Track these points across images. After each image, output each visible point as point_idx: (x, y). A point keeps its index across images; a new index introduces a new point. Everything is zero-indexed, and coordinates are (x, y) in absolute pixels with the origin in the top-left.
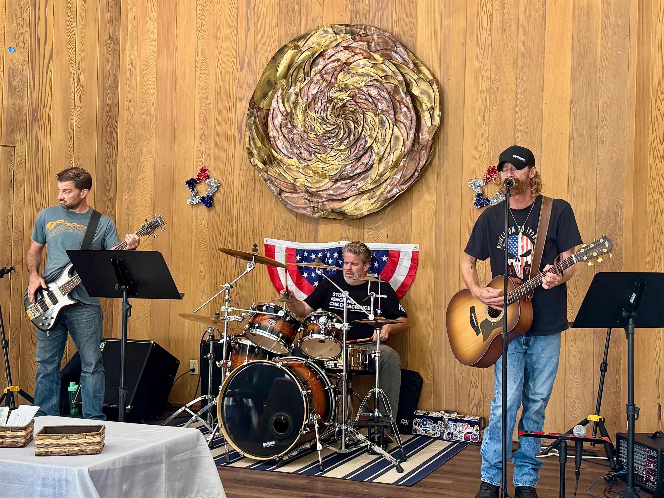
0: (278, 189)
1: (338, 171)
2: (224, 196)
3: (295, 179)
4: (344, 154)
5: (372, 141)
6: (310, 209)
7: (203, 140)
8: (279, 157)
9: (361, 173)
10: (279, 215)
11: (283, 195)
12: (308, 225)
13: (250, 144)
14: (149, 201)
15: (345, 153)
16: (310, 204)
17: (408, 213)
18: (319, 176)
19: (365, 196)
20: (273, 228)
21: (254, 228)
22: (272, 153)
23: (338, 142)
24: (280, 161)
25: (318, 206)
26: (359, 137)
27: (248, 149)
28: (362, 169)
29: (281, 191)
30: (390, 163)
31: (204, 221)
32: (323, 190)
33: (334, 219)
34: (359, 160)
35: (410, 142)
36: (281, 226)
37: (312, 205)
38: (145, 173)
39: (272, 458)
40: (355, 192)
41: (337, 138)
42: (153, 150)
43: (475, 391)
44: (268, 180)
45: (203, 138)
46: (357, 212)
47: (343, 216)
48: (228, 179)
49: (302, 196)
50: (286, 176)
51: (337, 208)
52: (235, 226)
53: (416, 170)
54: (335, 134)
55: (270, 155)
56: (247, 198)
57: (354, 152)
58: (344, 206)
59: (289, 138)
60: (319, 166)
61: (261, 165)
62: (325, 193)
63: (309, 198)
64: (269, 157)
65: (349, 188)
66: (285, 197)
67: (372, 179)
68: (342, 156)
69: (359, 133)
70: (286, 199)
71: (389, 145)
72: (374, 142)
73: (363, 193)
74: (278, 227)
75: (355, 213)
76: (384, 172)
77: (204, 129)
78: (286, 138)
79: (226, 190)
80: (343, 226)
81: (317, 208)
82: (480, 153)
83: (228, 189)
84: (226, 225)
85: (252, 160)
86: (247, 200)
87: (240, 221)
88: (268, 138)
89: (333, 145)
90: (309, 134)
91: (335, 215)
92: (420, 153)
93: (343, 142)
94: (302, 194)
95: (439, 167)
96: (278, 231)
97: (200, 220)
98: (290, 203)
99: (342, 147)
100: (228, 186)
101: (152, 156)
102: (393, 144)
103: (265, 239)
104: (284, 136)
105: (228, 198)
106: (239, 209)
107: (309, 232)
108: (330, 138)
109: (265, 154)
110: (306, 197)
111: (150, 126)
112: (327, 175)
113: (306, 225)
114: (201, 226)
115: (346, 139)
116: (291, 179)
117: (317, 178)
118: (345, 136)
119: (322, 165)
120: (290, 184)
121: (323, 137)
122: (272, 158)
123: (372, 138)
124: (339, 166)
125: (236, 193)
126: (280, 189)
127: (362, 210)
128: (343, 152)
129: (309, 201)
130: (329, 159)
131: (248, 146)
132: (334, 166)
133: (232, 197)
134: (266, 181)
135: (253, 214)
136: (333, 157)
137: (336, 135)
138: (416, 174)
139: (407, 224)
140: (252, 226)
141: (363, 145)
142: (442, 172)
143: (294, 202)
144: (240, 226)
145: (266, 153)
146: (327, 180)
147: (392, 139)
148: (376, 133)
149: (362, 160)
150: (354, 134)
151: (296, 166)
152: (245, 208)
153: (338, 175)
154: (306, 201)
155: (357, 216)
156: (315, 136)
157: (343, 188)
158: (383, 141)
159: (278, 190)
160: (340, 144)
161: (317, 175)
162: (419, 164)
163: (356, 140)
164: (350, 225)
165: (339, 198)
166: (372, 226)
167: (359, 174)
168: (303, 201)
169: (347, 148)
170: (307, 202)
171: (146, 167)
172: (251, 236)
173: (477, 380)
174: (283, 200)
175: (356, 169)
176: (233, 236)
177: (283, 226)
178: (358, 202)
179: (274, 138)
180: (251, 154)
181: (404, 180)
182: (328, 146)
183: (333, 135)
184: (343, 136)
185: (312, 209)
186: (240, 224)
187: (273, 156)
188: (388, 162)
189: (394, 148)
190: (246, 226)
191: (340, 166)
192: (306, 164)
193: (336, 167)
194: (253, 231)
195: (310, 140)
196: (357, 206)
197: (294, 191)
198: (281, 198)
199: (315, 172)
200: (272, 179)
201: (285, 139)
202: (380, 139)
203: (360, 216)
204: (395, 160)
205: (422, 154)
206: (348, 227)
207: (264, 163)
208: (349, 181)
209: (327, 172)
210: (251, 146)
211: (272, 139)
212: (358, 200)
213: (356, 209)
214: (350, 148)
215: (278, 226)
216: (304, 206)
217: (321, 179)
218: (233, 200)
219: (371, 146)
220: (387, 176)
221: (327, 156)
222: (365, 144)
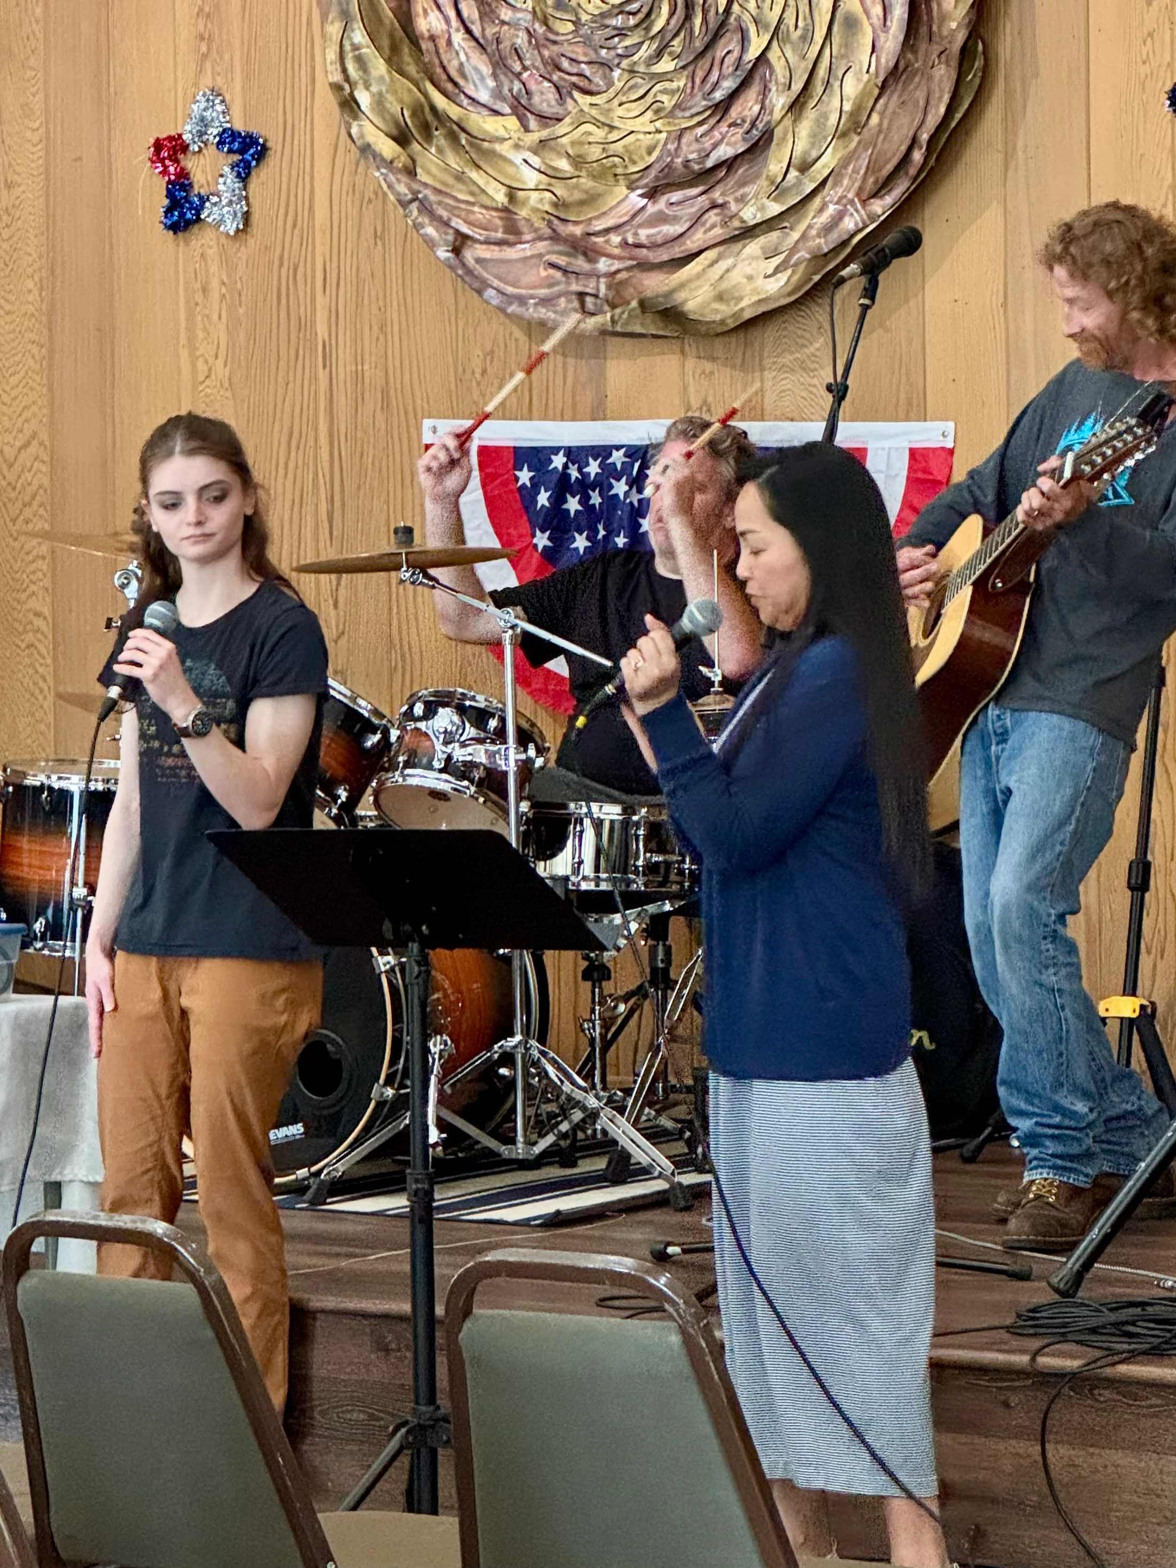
0: (451, 231)
1: (655, 154)
2: (281, 265)
3: (512, 193)
4: (672, 92)
5: (767, 37)
6: (569, 301)
7: (205, 56)
8: (454, 111)
9: (736, 157)
10: (471, 331)
11: (469, 255)
12: (571, 361)
13: (344, 70)
14: (30, 298)
15: (674, 85)
16: (568, 284)
17: (912, 303)
18: (594, 177)
19: (753, 247)
20: (452, 379)
21: (387, 383)
22: (426, 95)
23: (654, 46)
24: (455, 127)
25: (598, 289)
26: (723, 24)
27: (337, 88)
28: (736, 143)
29: (460, 243)
30: (833, 119)
31: (220, 362)
32: (607, 231)
33: (654, 336)
34: (726, 110)
35: (895, 37)
36: (478, 371)
37: (575, 287)
38: (17, 191)
39: (293, 1177)
40: (718, 233)
41: (648, 29)
42: (37, 103)
43: (1155, 966)
44: (413, 200)
45: (204, 49)
46: (722, 307)
47: (679, 323)
48: (292, 198)
49: (540, 256)
50: (481, 182)
51: (657, 296)
52: (323, 375)
53: (914, 141)
54: (640, 16)
55: (422, 106)
56: (362, 268)
57: (704, 81)
58: (682, 286)
59: (484, 36)
60: (591, 139)
61: (388, 148)
62: (616, 239)
63: (562, 261)
64: (417, 111)
65: (697, 220)
66: (478, 261)
67: (772, 183)
68: (664, 98)
69: (721, 10)
70: (479, 270)
71: (827, 52)
72: (775, 43)
73: (749, 232)
74: (468, 375)
75: (717, 311)
76: (814, 154)
77: (208, 15)
78: (476, 40)
79: (288, 238)
80: (691, 363)
81: (596, 296)
82: (1144, 70)
83: (296, 240)
84: (291, 374)
85: (354, 131)
86: (362, 275)
87: (341, 356)
88: (414, 39)
89: (636, 58)
90: (551, 21)
91: (654, 322)
92: (930, 78)
93: (667, 46)
94: (542, 246)
95: (1010, 127)
96: (469, 389)
97: (206, 362)
98: (496, 283)
99: (666, 65)
100: (294, 226)
101: (36, 125)
102: (840, 46)
103: (427, 423)
104: (468, 31)
105: (295, 270)
106: (334, 315)
107: (574, 386)
108: (621, 33)
109: (401, 101)
110: (554, 258)
111: (26, 9)
112: (619, 171)
113: (565, 365)
114: (207, 383)
115: (676, 35)
116: (498, 191)
117: (586, 182)
118: (673, 22)
119: (599, 134)
120: (496, 209)
121: (599, 28)
122: (429, 117)
123: (766, 27)
124: (658, 136)
125: (321, 250)
126: (458, 232)
127: (741, 299)
128: (667, 85)
129: (565, 272)
130: (620, 111)
131: (337, 77)
132: (641, 136)
133: (309, 264)
134: (404, 204)
135: (382, 328)
136: (634, 105)
137: (642, 21)
138: (918, 156)
139: (910, 344)
140: (380, 374)
141: (736, 54)
142: (1020, 144)
143: (510, 278)
144: (342, 376)
145: (406, 98)
146: (622, 190)
147: (835, 28)
148: (778, 9)
149: (734, 113)
150: (705, 12)
151: (510, 142)
152: (354, 306)
153: (653, 173)
154: (552, 271)
155: (722, 322)
156: (571, 27)
157: (675, 219)
158: (803, 38)
159: (450, 238)
160: (659, 54)
161: (583, 173)
162: (923, 122)
163: (709, 37)
164: (713, 359)
165: (665, 257)
166: (787, 359)
167: (730, 164)
168: (543, 273)
169: (684, 67)
170: (558, 275)
171: (18, 169)
172: (378, 412)
173: (1161, 925)
174: (469, 272)
175: (715, 146)
176: (316, 417)
177: (484, 372)
178: (728, 271)
179: (432, 38)
180: (349, 105)
181: (876, 182)
182: (616, 61)
183: (632, 21)
184: (668, 23)
185: (576, 304)
186: (341, 370)
187: (433, 109)
188: (825, 116)
189: (844, 61)
190: (358, 377)
191: (664, 135)
192: (544, 134)
193: (648, 140)
194: (385, 393)
195: (555, 42)
196: (724, 285)
197: (511, 238)
198: (464, 265)
199: (578, 161)
200: (425, 197)
201: (473, 44)
202: (792, 28)
203: (731, 324)
204: (847, 107)
205: (936, 80)
206: (708, 366)
207: (402, 138)
208: (694, 191)
209: (616, 159)
210: (347, 79)
211: (425, 45)
212: (730, 261)
213: (720, 297)
214: (691, 68)
215: (469, 372)
216: (543, 292)
217: (600, 188)
218: (314, 277)
219: (762, 58)
220: (824, 167)
221: (616, 102)
222: (743, 50)
